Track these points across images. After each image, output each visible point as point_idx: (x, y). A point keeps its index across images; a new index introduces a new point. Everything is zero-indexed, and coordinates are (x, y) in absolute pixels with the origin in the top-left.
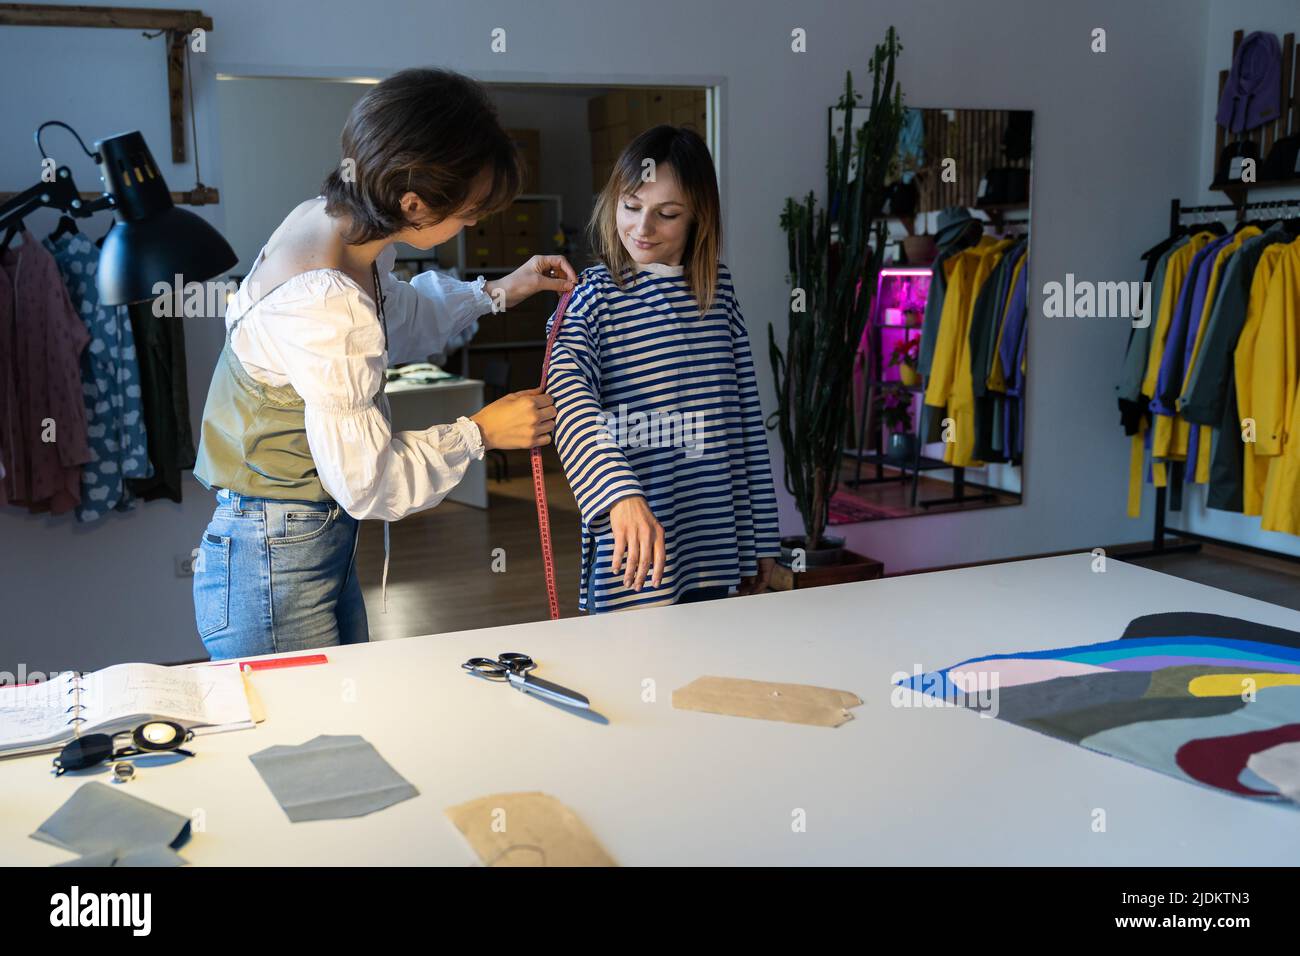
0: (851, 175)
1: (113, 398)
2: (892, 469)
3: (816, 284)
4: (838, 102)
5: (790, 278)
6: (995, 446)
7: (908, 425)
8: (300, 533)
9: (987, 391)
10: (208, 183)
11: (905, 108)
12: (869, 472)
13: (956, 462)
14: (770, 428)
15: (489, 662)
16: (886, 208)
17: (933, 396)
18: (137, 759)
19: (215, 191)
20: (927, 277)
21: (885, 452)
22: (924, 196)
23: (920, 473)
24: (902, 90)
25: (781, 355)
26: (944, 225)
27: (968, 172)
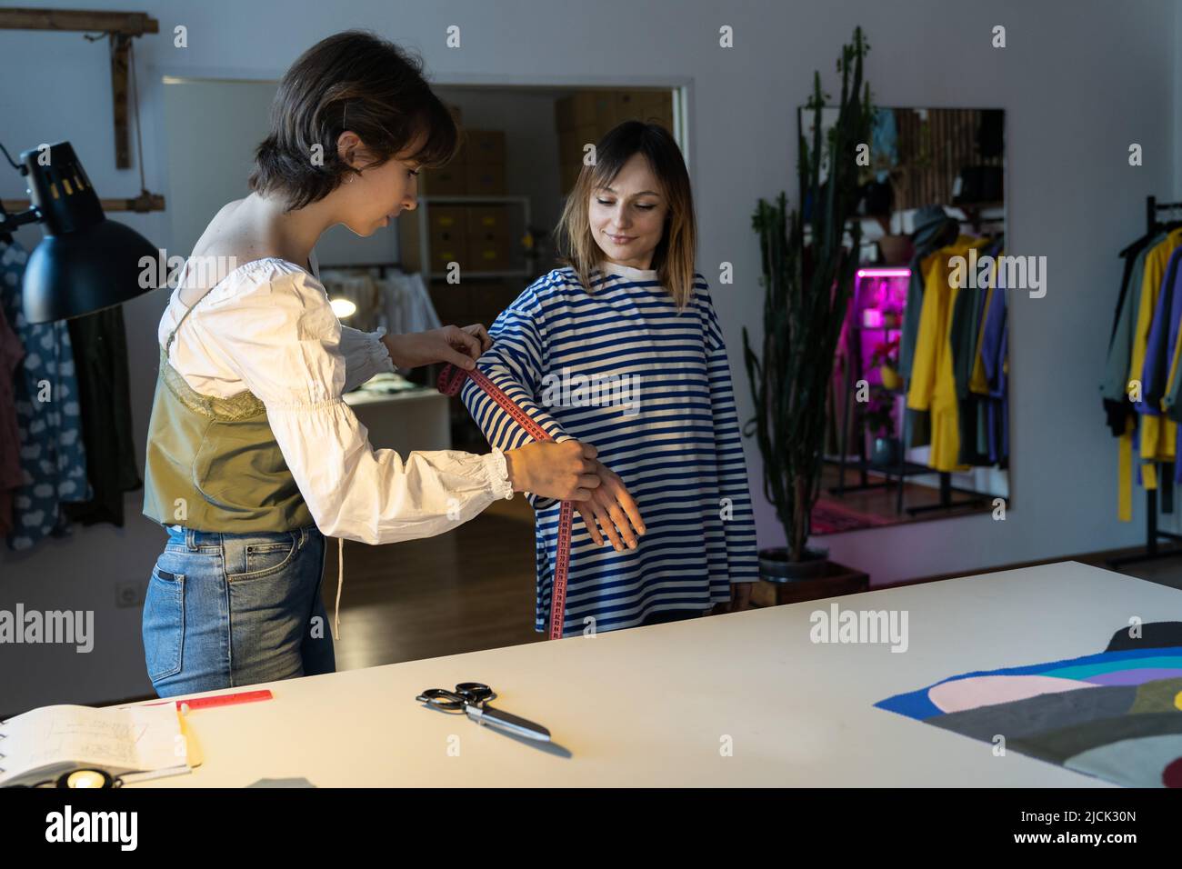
0: (823, 176)
1: (50, 416)
2: (877, 476)
3: (790, 287)
4: (806, 102)
5: (763, 281)
6: (981, 449)
7: (891, 428)
8: (261, 568)
9: (971, 394)
10: (153, 189)
11: (875, 107)
12: (853, 478)
13: (942, 466)
14: (748, 436)
15: (446, 694)
16: (862, 208)
17: (915, 399)
19: (161, 198)
20: (905, 278)
21: (869, 456)
22: (899, 195)
23: (906, 479)
24: (872, 89)
25: (756, 360)
26: (921, 224)
27: (943, 171)
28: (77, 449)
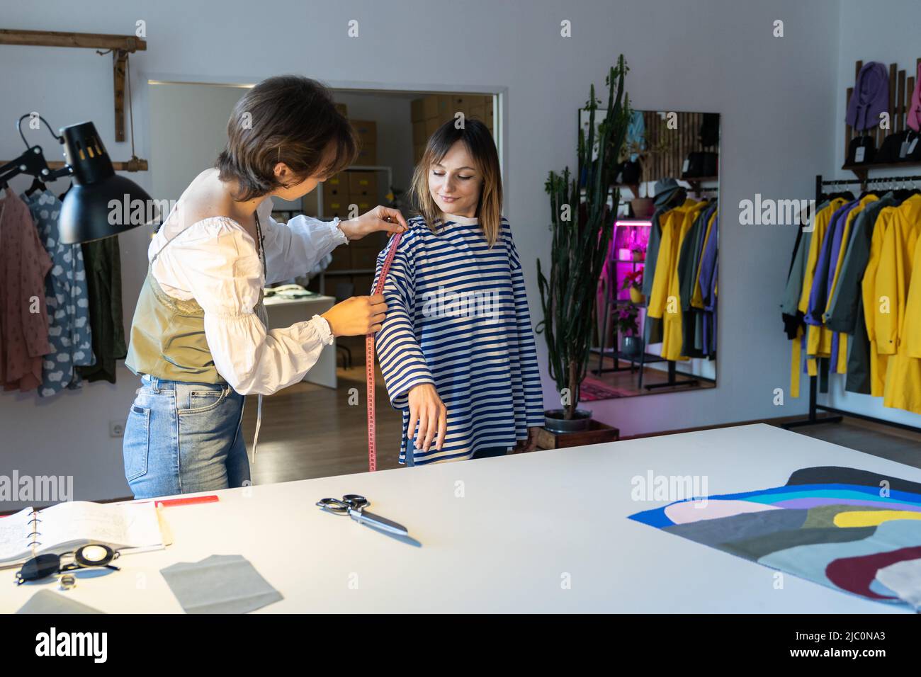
0: (595, 156)
1: (68, 307)
2: (625, 362)
3: (570, 232)
4: (585, 106)
5: (552, 227)
6: (697, 346)
7: (635, 331)
8: (200, 406)
9: (691, 308)
10: (140, 157)
11: (632, 110)
12: (609, 364)
13: (670, 357)
15: (336, 501)
16: (619, 179)
17: (653, 311)
18: (76, 572)
19: (146, 162)
20: (648, 227)
21: (619, 349)
22: (646, 171)
23: (645, 365)
24: (629, 99)
25: (546, 282)
26: (660, 191)
27: (676, 154)
28: (86, 330)
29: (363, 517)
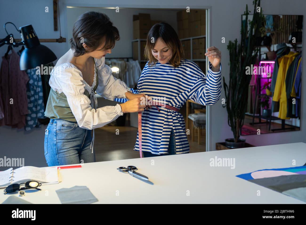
1: (35, 96)
2: (263, 120)
3: (237, 65)
5: (229, 64)
6: (293, 113)
7: (268, 107)
8: (65, 130)
9: (291, 97)
10: (63, 36)
12: (257, 120)
13: (282, 118)
14: (224, 107)
15: (125, 168)
16: (262, 43)
18: (26, 191)
19: (65, 39)
20: (274, 63)
21: (261, 114)
22: (273, 40)
23: (272, 121)
25: (227, 86)
26: (279, 48)
27: (286, 33)
28: (42, 105)
29: (133, 174)
